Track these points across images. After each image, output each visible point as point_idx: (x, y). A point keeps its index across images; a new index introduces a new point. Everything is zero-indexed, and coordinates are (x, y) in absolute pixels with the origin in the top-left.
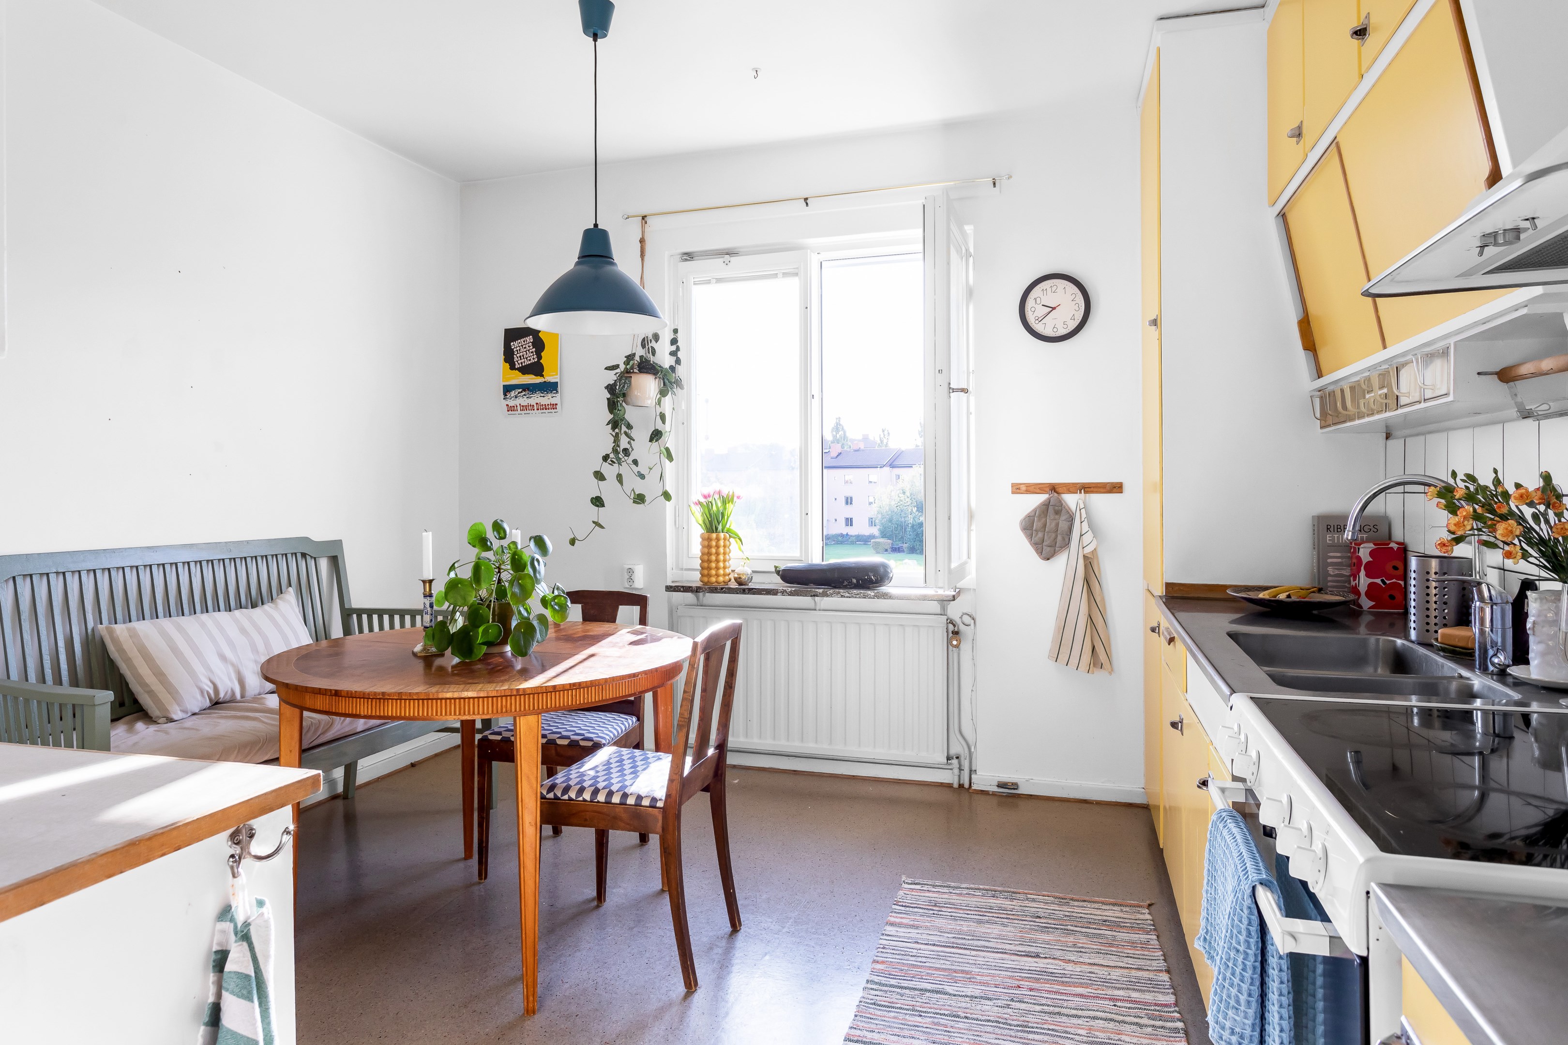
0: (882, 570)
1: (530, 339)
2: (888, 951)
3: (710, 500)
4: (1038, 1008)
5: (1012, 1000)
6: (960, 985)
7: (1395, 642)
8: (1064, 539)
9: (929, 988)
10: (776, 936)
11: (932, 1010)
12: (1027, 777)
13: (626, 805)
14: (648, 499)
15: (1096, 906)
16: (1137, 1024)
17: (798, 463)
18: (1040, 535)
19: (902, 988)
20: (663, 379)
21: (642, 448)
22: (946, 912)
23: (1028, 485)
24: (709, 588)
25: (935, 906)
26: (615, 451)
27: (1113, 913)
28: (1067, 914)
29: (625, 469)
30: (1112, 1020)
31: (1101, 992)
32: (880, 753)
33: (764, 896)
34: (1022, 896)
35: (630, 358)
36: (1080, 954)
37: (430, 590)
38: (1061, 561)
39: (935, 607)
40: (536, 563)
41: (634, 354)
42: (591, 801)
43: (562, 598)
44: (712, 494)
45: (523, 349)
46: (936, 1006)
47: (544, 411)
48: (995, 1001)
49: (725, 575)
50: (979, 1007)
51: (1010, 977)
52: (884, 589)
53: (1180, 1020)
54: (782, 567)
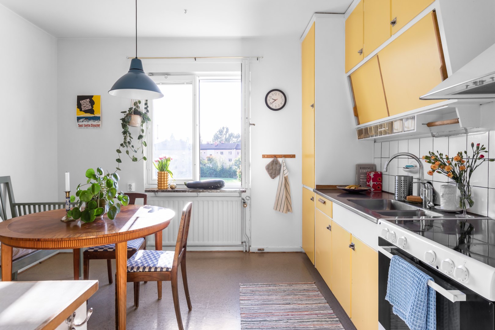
0: (222, 183)
1: (88, 100)
2: (244, 309)
3: (162, 160)
4: (296, 321)
5: (288, 320)
6: (270, 317)
7: (391, 200)
8: (278, 172)
9: (261, 320)
10: (205, 310)
11: (265, 327)
12: (267, 247)
13: (157, 271)
14: (138, 159)
15: (300, 285)
16: (326, 321)
17: (192, 147)
18: (271, 171)
19: (253, 321)
20: (143, 117)
21: (135, 142)
22: (257, 293)
23: (267, 155)
24: (161, 191)
25: (253, 292)
26: (125, 142)
27: (305, 287)
28: (293, 289)
29: (129, 149)
30: (319, 321)
31: (312, 312)
32: (220, 243)
33: (196, 296)
34: (278, 285)
35: (131, 109)
36: (301, 301)
37: (69, 195)
38: (277, 178)
39: (238, 194)
40: (116, 184)
41: (132, 108)
42: (143, 272)
43: (126, 197)
44: (163, 158)
45: (86, 104)
46: (266, 326)
47: (94, 127)
48: (283, 321)
49: (167, 186)
50: (279, 324)
51: (285, 312)
52: (222, 189)
53: (337, 318)
54: (187, 183)
